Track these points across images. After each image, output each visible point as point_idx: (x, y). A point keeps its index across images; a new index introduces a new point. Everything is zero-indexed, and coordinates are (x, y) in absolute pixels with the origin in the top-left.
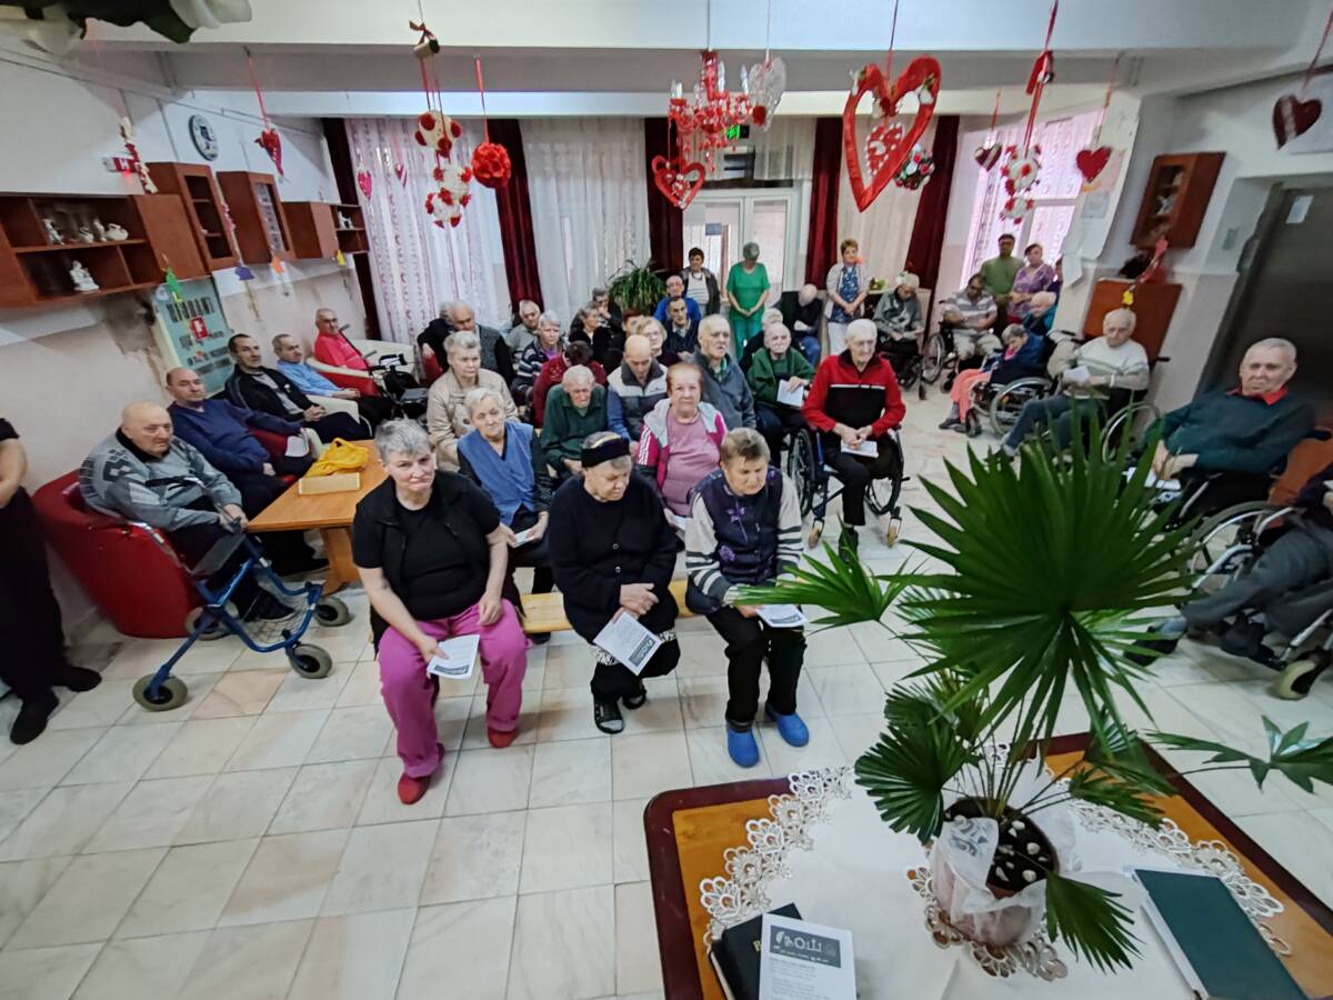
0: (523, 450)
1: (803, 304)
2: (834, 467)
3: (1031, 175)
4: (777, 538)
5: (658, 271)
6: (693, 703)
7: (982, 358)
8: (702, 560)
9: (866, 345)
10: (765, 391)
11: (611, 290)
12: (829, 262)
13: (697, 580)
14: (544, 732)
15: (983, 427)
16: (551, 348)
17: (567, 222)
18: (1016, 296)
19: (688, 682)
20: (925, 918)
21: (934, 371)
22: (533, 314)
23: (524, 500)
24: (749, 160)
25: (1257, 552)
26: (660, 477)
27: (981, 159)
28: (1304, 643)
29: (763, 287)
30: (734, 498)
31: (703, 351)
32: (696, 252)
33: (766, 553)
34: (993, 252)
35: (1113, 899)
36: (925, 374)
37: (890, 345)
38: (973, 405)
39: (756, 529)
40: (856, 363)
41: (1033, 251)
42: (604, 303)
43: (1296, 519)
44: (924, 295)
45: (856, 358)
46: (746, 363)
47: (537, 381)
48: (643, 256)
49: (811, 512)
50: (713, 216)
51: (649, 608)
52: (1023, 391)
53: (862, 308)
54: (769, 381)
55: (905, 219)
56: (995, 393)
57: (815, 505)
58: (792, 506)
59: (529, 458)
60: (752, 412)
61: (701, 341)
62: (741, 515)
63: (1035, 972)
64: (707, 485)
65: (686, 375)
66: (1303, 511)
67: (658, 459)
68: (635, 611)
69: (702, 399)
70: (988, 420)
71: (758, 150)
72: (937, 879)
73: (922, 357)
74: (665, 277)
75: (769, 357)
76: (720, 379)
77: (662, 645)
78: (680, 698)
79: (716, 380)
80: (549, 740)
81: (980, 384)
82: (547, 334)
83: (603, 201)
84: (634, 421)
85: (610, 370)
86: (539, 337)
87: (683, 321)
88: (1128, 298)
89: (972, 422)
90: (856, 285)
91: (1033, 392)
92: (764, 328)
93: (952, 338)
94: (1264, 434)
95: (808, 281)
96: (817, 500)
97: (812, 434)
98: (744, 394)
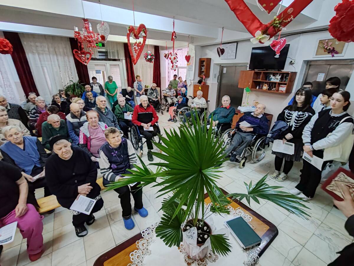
0: (33, 146)
1: (128, 92)
2: (143, 135)
3: (176, 60)
4: (129, 158)
5: (81, 84)
6: (112, 215)
7: (174, 103)
8: (106, 170)
9: (145, 102)
10: (120, 117)
11: (66, 90)
12: (133, 81)
13: (105, 177)
14: (55, 247)
15: (177, 120)
16: (43, 109)
17: (45, 68)
18: (179, 89)
19: (109, 209)
20: (184, 260)
21: (164, 107)
22: (34, 98)
23: (35, 163)
24: (106, 53)
25: (232, 139)
26: (89, 147)
27: (165, 56)
28: (242, 156)
29: (116, 88)
30: (113, 149)
31: (98, 106)
32: (94, 78)
33: (126, 163)
34: (172, 78)
35: (224, 236)
36: (162, 108)
37: (152, 101)
38: (174, 115)
39: (121, 157)
40: (144, 106)
41: (180, 78)
42: (63, 94)
43: (236, 131)
44: (158, 89)
45: (143, 105)
46: (114, 109)
47: (38, 121)
48: (76, 79)
49: (139, 148)
50: (98, 68)
51: (90, 191)
52: (184, 110)
53: (144, 93)
54: (121, 113)
55: (151, 70)
56: (178, 111)
57: (140, 146)
58: (131, 148)
59: (36, 148)
60: (117, 123)
61: (97, 104)
62: (116, 154)
63: (212, 261)
64: (103, 147)
65: (93, 114)
66: (237, 129)
67: (87, 141)
68: (85, 194)
69: (100, 121)
70: (178, 118)
71: (108, 51)
72: (185, 247)
73: (161, 104)
74: (84, 85)
75: (120, 107)
76: (105, 114)
77: (97, 202)
78: (107, 215)
79: (104, 114)
80: (58, 249)
81: (174, 109)
82: (40, 104)
83: (58, 62)
84: (77, 130)
85: (67, 114)
86: (36, 105)
87: (92, 98)
88: (200, 88)
89: (175, 119)
90: (142, 87)
91: (186, 110)
92: (117, 99)
93: (167, 99)
94: (228, 115)
95: (129, 86)
96: (140, 144)
97: (135, 127)
98: (114, 118)
